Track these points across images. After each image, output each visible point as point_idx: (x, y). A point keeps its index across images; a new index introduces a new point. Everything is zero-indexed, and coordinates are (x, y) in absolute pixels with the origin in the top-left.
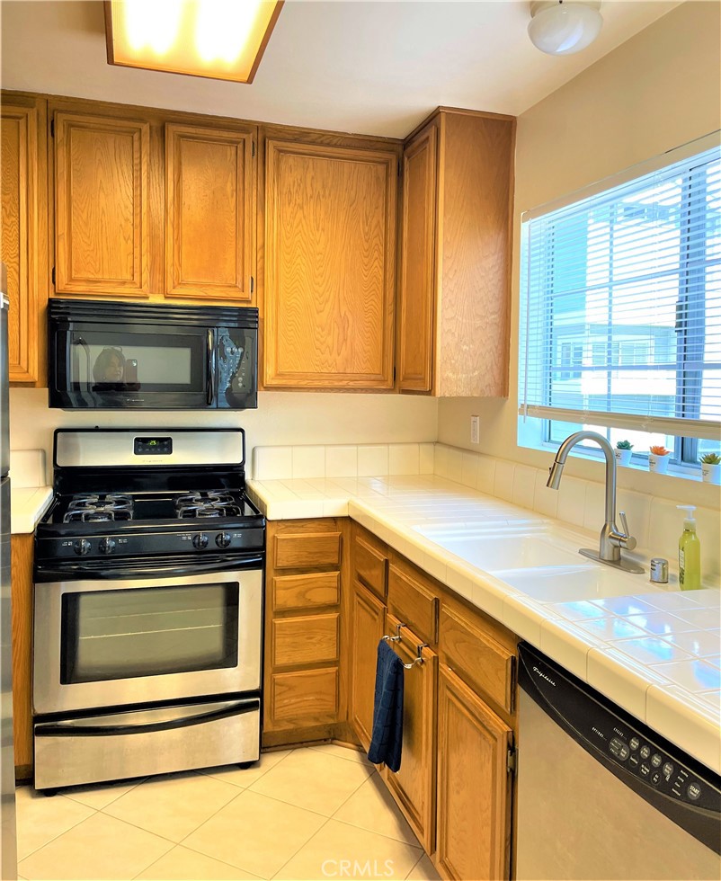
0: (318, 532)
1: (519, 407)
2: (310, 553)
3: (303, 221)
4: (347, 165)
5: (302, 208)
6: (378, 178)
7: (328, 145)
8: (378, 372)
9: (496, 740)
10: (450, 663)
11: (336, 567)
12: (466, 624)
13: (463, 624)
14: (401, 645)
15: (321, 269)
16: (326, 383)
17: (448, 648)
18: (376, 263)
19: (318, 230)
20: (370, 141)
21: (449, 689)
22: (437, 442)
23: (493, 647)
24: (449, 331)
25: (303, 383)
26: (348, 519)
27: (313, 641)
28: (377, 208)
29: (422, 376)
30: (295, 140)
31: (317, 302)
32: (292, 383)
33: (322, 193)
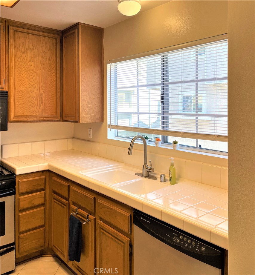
0: (36, 177)
1: (108, 125)
2: (33, 185)
3: (25, 58)
4: (42, 38)
5: (24, 53)
6: (53, 44)
7: (34, 30)
8: (54, 114)
9: (124, 243)
10: (101, 219)
11: (43, 189)
12: (109, 205)
13: (108, 206)
14: (78, 215)
15: (32, 76)
16: (35, 119)
17: (101, 215)
18: (53, 74)
19: (31, 62)
20: (50, 30)
21: (102, 229)
22: (74, 138)
23: (122, 212)
24: (84, 100)
25: (26, 119)
26: (48, 171)
27: (35, 219)
28: (53, 54)
29: (74, 116)
30: (21, 27)
31: (31, 88)
32: (22, 119)
33: (32, 48)
